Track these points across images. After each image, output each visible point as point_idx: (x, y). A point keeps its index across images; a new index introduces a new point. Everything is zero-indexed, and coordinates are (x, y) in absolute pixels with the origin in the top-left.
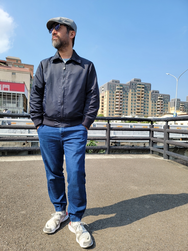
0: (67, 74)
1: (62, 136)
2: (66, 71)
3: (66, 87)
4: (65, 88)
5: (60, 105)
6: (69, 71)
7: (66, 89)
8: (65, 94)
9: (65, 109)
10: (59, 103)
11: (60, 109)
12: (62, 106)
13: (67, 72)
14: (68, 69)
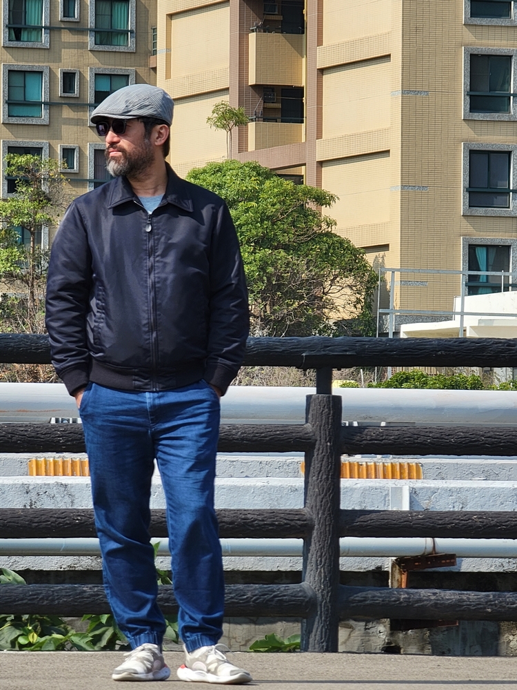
0: (158, 244)
1: (152, 420)
2: (156, 237)
3: (158, 282)
4: (158, 285)
5: (148, 332)
6: (162, 236)
7: (158, 287)
8: (158, 301)
9: (161, 340)
10: (144, 325)
11: (148, 342)
12: (154, 335)
13: (159, 239)
14: (160, 231)
